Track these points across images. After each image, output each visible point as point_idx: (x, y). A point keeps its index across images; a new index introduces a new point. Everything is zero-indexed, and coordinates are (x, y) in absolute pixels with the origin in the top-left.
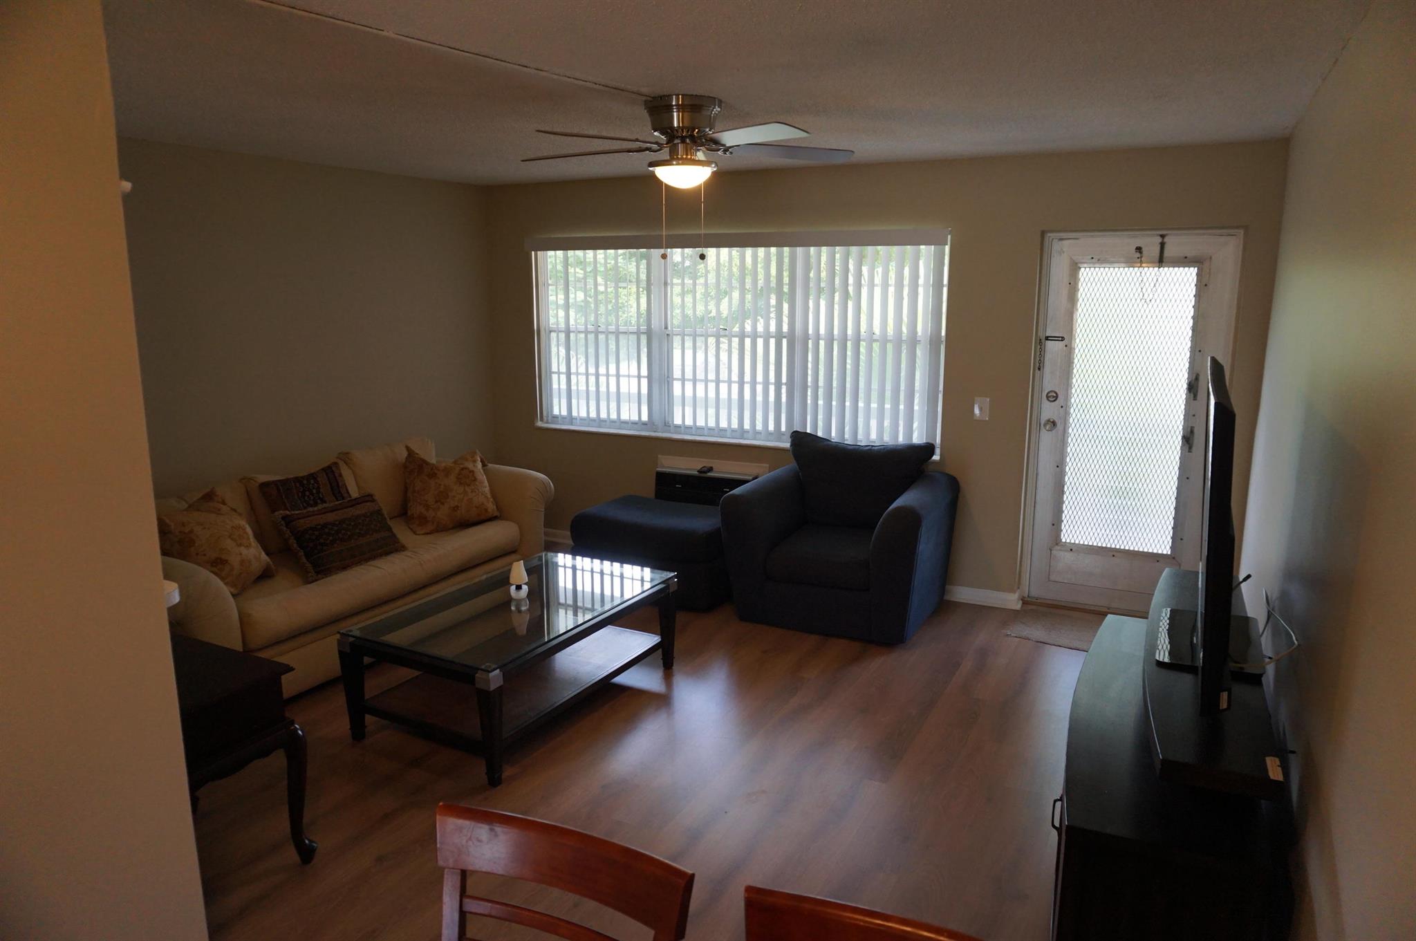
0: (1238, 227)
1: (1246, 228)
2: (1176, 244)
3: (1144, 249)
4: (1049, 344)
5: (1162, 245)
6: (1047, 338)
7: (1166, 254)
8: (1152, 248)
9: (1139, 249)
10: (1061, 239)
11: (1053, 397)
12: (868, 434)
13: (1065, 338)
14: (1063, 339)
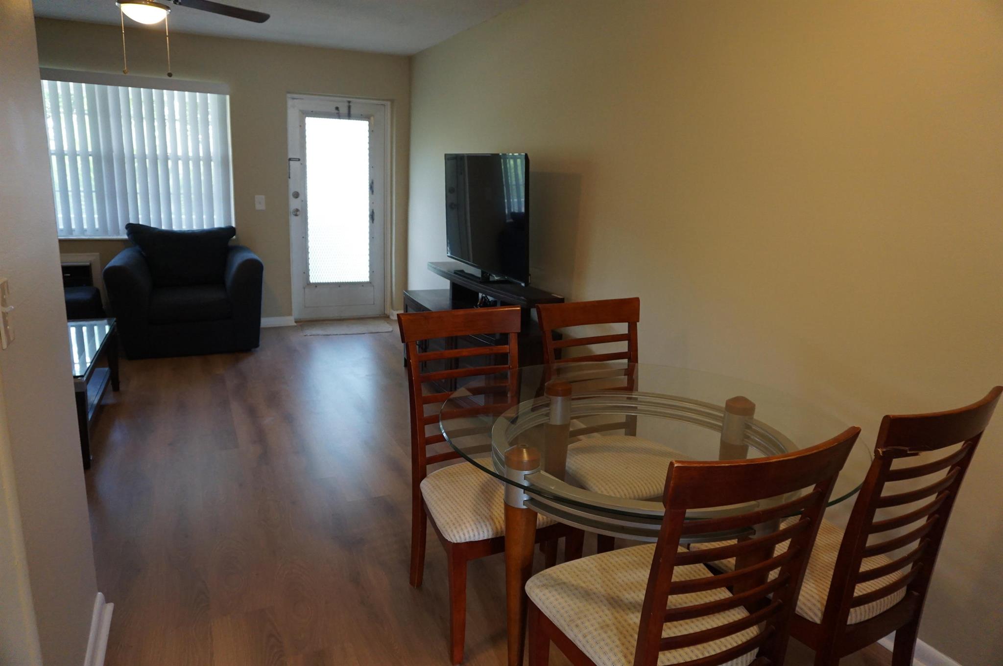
0: (387, 100)
1: (392, 101)
2: (357, 107)
3: (340, 109)
4: (291, 162)
5: (349, 107)
6: (290, 160)
7: (352, 112)
8: (343, 110)
9: (337, 108)
10: (293, 99)
11: (296, 195)
12: (180, 224)
13: (301, 160)
14: (299, 160)
